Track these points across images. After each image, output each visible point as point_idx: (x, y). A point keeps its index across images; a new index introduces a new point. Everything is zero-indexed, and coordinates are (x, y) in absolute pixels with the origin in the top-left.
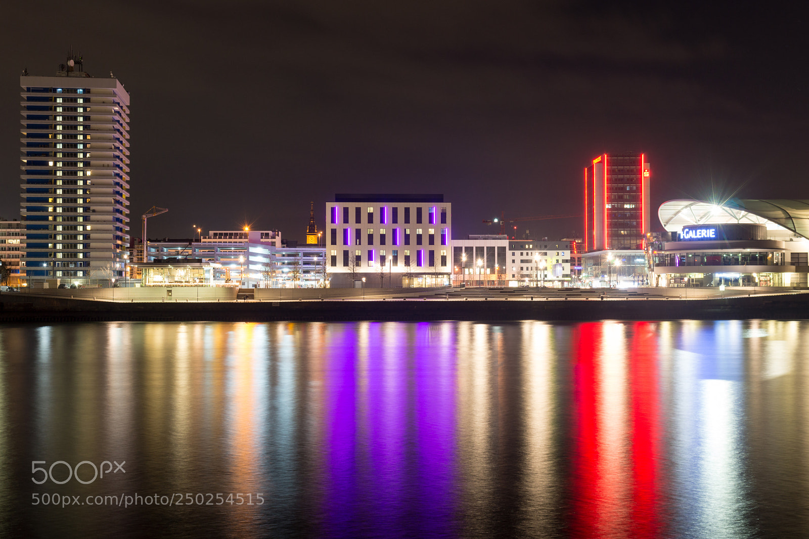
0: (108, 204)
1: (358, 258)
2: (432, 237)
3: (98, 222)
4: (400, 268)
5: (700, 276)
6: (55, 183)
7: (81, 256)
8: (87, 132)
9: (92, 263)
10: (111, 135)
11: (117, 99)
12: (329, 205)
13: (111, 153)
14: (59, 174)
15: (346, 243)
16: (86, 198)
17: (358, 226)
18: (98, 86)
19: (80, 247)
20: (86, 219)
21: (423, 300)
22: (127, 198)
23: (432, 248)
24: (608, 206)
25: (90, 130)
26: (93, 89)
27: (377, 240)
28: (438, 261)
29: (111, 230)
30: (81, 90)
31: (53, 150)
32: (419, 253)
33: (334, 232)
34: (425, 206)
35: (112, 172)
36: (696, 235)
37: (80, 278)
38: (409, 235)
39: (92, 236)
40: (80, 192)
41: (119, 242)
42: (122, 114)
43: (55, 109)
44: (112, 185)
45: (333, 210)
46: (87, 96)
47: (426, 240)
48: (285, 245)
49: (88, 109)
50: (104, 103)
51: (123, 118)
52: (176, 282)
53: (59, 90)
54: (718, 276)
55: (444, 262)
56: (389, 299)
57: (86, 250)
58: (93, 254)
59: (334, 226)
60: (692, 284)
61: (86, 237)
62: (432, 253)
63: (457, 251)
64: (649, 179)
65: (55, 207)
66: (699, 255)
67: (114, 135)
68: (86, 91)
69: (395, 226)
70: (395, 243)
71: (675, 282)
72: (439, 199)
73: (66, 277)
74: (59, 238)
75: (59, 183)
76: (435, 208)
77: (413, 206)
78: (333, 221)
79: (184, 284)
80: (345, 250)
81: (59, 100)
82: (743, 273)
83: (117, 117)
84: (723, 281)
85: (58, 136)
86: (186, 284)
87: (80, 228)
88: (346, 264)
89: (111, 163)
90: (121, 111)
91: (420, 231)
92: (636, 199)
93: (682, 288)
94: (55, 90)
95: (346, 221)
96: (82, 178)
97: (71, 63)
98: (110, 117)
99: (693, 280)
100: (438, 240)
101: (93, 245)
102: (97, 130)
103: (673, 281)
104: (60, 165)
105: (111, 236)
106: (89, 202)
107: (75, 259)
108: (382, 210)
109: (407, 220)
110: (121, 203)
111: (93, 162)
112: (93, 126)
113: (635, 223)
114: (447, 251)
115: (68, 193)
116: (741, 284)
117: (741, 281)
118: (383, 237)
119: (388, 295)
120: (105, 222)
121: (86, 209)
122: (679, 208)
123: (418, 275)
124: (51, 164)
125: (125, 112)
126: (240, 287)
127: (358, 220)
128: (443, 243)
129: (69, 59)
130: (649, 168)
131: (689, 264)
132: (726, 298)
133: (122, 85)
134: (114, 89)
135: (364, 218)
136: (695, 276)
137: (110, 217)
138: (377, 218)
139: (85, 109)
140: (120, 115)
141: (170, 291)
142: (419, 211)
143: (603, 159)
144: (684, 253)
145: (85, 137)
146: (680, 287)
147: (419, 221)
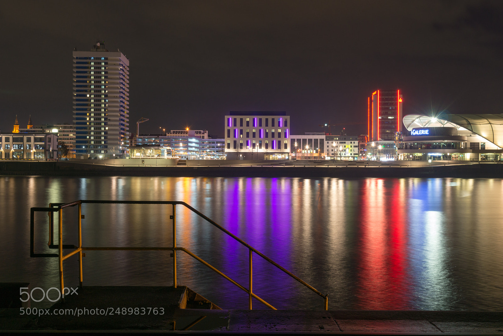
0: (117, 116)
1: (241, 145)
2: (279, 134)
3: (111, 125)
4: (263, 150)
5: (420, 155)
6: (90, 105)
7: (103, 143)
8: (106, 80)
9: (108, 146)
10: (118, 81)
11: (121, 63)
12: (226, 117)
13: (118, 90)
14: (92, 101)
15: (235, 136)
16: (106, 113)
17: (241, 128)
18: (112, 56)
19: (103, 138)
20: (106, 124)
21: (271, 166)
22: (127, 113)
23: (279, 139)
24: (379, 118)
25: (108, 78)
26: (109, 58)
27: (251, 135)
28: (283, 146)
29: (118, 130)
30: (103, 58)
31: (90, 89)
32: (273, 142)
33: (229, 131)
34: (276, 117)
35: (119, 100)
36: (419, 133)
37: (102, 154)
38: (268, 132)
39: (109, 132)
40: (103, 110)
41: (122, 136)
42: (124, 70)
43: (90, 68)
44: (118, 107)
45: (229, 119)
46: (106, 61)
47: (276, 135)
48: (211, 138)
49: (107, 68)
50: (114, 64)
51: (125, 72)
52: (147, 156)
53: (92, 58)
54: (430, 154)
55: (286, 147)
56: (254, 165)
57: (106, 140)
58: (109, 142)
59: (229, 128)
60: (415, 159)
61: (106, 132)
62: (279, 142)
63: (293, 141)
64: (402, 103)
65: (90, 118)
66: (420, 144)
67: (120, 81)
68: (106, 59)
69: (260, 128)
70: (260, 137)
71: (407, 158)
72: (283, 114)
73: (96, 153)
74: (92, 133)
75: (92, 105)
76: (281, 119)
77: (270, 118)
78: (229, 125)
79: (150, 157)
80: (234, 140)
81: (92, 64)
82: (443, 154)
83: (121, 72)
84: (432, 157)
85: (92, 82)
86: (152, 157)
87: (103, 129)
88: (235, 148)
89: (118, 95)
90: (124, 69)
91: (273, 131)
92: (395, 114)
93: (411, 161)
94: (90, 58)
95: (235, 125)
96: (103, 103)
97: (98, 44)
98: (118, 72)
99: (416, 157)
100: (283, 135)
101: (109, 137)
102: (111, 79)
103: (406, 157)
104: (92, 96)
105: (118, 133)
106: (107, 115)
107: (100, 144)
108: (254, 120)
109: (267, 125)
110: (124, 116)
111: (109, 95)
112: (109, 76)
113: (394, 127)
114: (287, 141)
115: (97, 110)
116: (442, 159)
117: (442, 157)
118: (254, 134)
119: (254, 164)
120: (115, 125)
121: (105, 119)
122: (414, 119)
123: (272, 153)
124: (88, 96)
125: (126, 69)
126: (180, 159)
127: (241, 125)
128: (286, 137)
129: (98, 42)
130: (402, 97)
131: (414, 148)
132: (432, 166)
133: (125, 55)
134: (120, 58)
135: (245, 124)
136: (417, 155)
137: (118, 123)
138: (251, 124)
139: (105, 68)
140: (123, 71)
141: (144, 161)
142: (273, 120)
143: (377, 93)
144: (412, 142)
145: (105, 82)
146: (410, 161)
147: (273, 125)
